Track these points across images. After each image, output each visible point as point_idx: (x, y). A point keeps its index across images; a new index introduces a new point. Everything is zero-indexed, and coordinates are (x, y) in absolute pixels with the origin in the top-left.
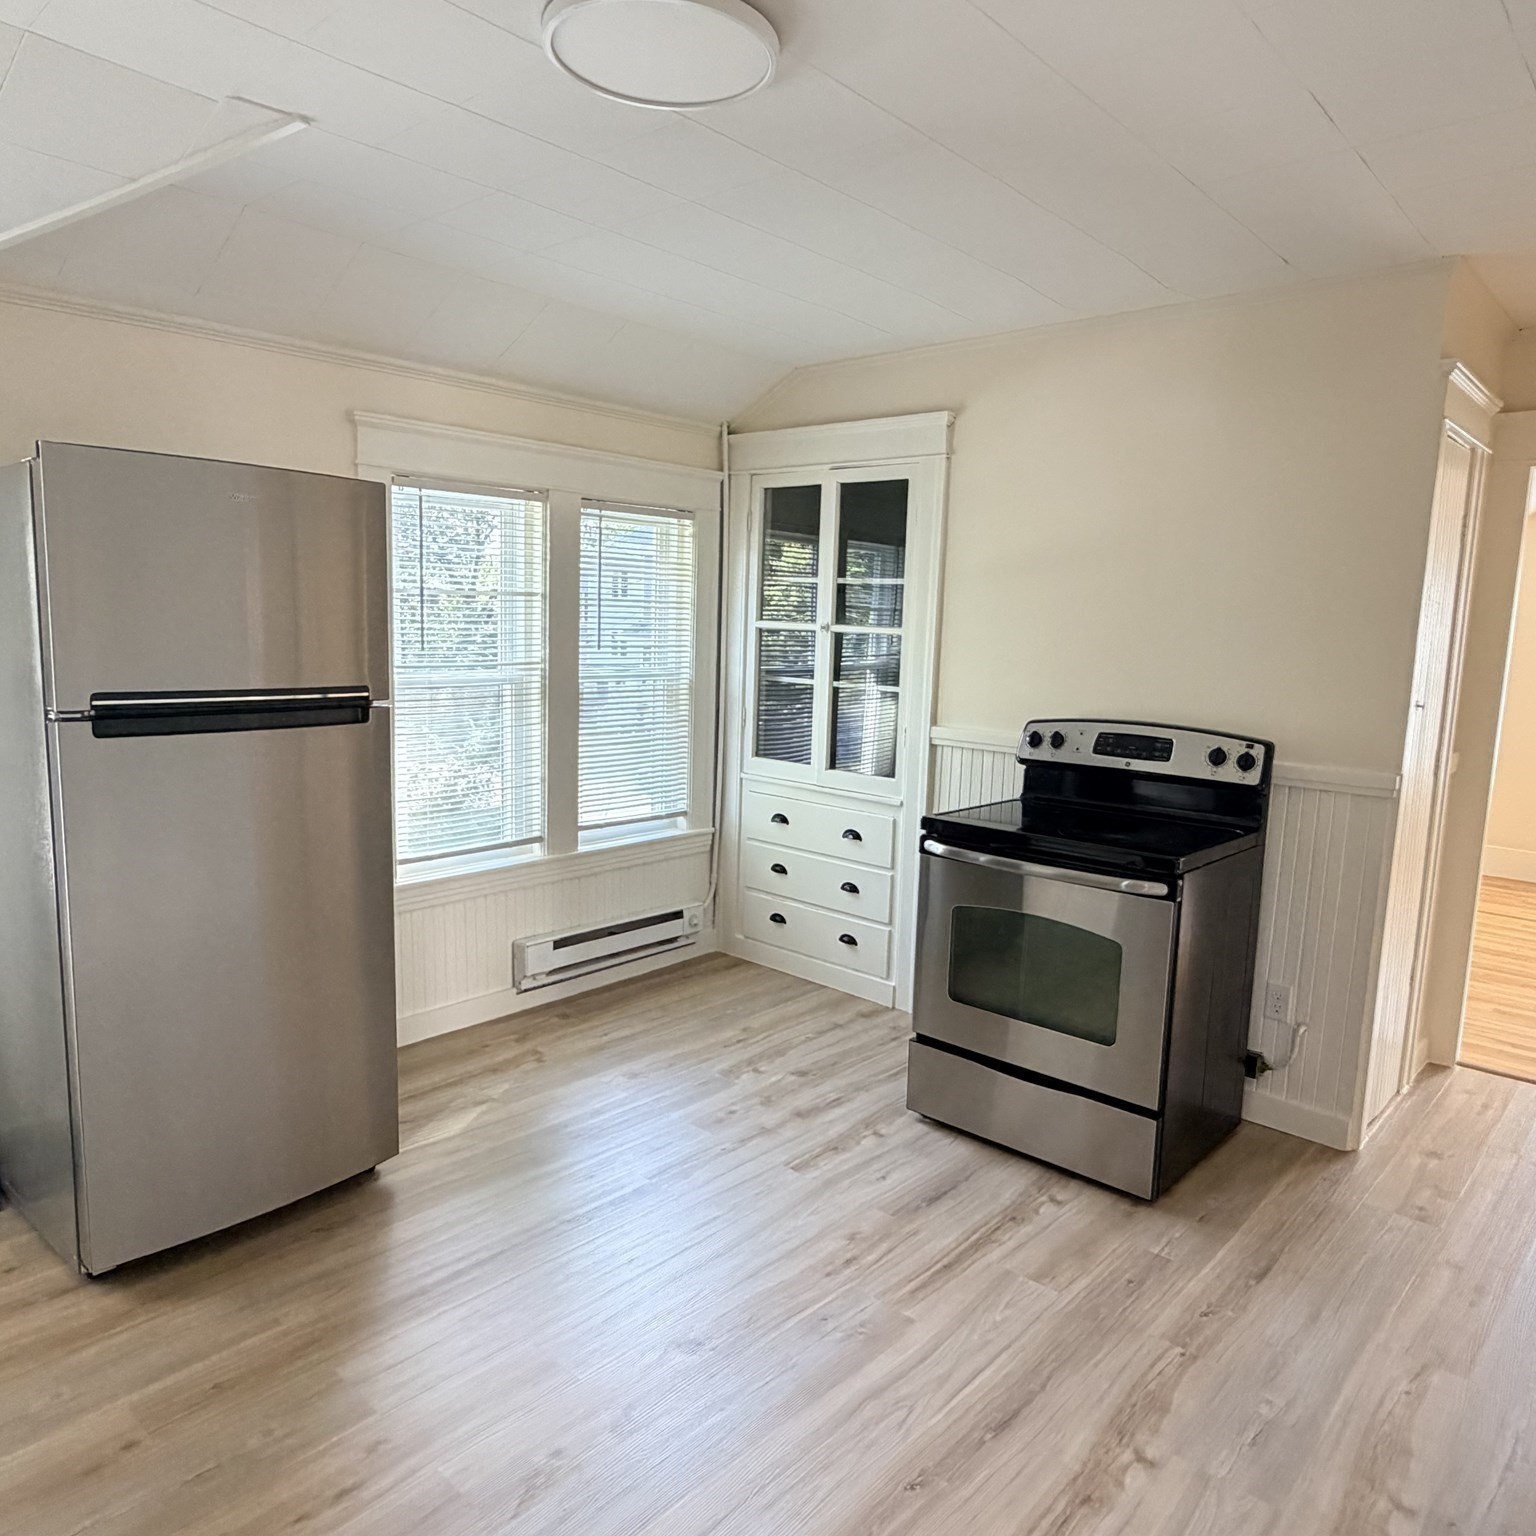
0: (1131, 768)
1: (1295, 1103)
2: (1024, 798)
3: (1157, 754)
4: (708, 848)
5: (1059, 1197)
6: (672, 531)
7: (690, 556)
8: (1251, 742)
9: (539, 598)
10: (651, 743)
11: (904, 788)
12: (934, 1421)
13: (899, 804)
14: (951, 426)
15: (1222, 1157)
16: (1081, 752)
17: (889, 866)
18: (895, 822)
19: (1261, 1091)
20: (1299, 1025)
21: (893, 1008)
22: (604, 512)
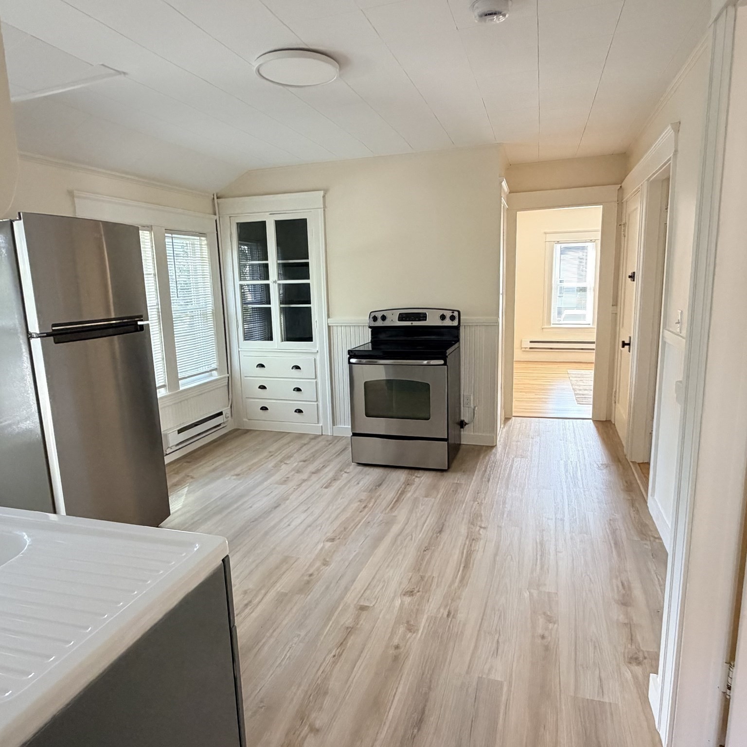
0: (413, 325)
1: (477, 434)
2: (372, 342)
3: (422, 319)
4: (227, 384)
5: (419, 476)
6: (196, 243)
7: (206, 254)
8: (453, 311)
9: (152, 276)
10: (196, 340)
11: (318, 345)
12: (420, 536)
13: (316, 352)
14: (324, 197)
15: (459, 455)
16: (393, 321)
17: (314, 378)
18: (315, 359)
19: (465, 433)
20: (475, 407)
21: (322, 435)
22: (173, 236)
